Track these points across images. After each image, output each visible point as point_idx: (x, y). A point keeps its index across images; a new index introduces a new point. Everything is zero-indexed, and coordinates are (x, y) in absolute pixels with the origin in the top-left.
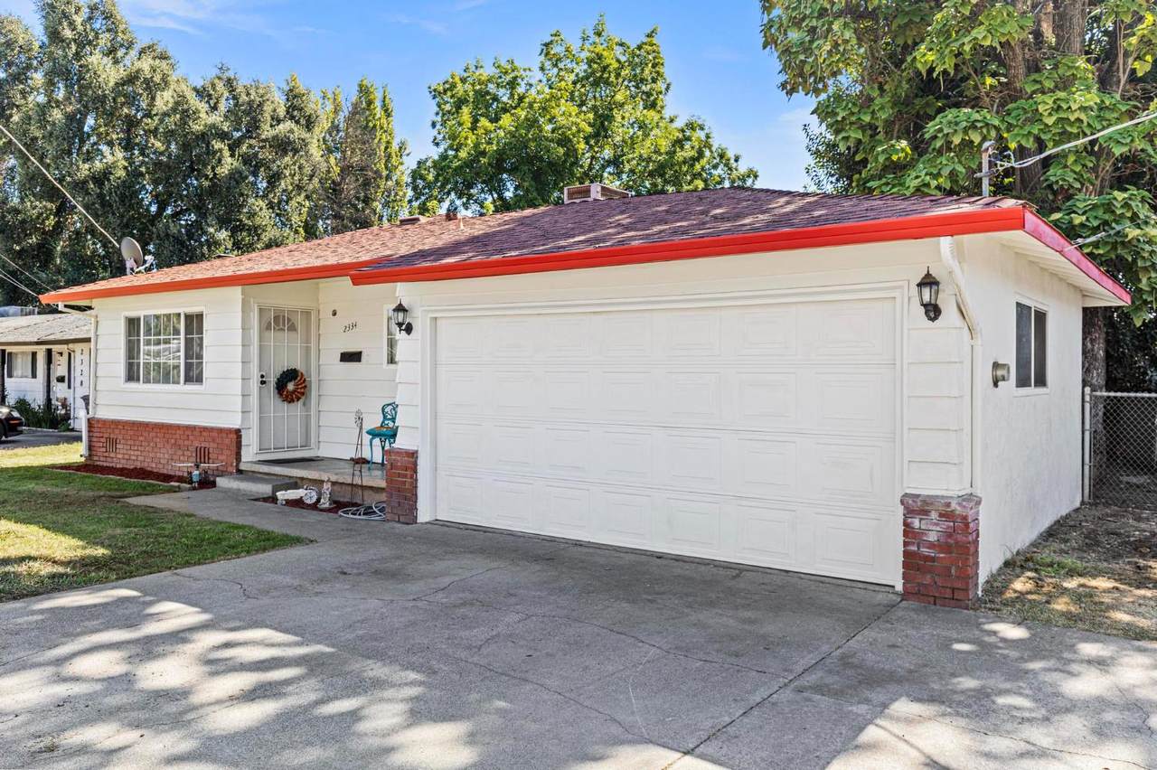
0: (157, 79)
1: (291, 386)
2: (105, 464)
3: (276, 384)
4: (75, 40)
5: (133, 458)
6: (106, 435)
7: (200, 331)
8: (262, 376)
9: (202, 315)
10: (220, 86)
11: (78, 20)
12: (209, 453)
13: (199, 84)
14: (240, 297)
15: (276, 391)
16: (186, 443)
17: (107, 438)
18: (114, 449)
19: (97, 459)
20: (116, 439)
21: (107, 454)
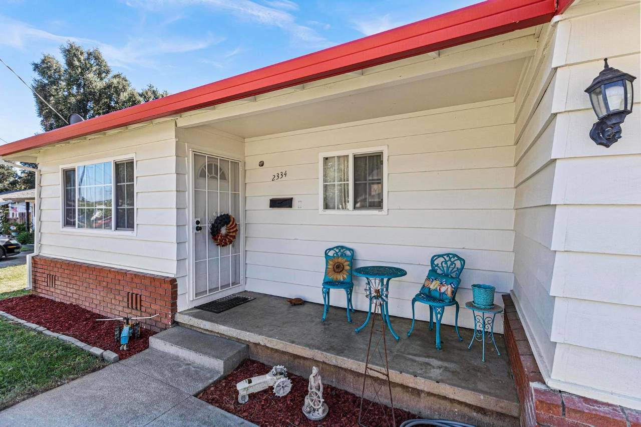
0: (121, 87)
1: (223, 231)
2: (47, 297)
3: (211, 229)
4: (80, 67)
5: (69, 294)
6: (47, 272)
7: (131, 178)
8: (198, 222)
9: (132, 163)
10: (149, 93)
11: (82, 58)
12: (141, 300)
13: (141, 92)
14: (174, 141)
15: (211, 236)
16: (118, 287)
17: (48, 275)
18: (53, 285)
20: (55, 276)
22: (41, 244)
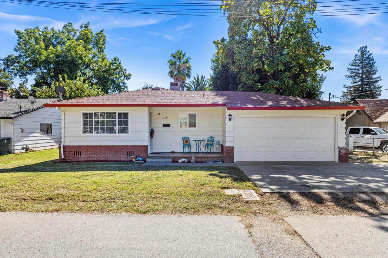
2: (74, 160)
5: (92, 157)
9: (127, 113)
12: (134, 153)
14: (147, 109)
16: (122, 151)
17: (74, 152)
18: (80, 155)
19: (68, 159)
20: (81, 152)
21: (75, 157)
22: (64, 141)
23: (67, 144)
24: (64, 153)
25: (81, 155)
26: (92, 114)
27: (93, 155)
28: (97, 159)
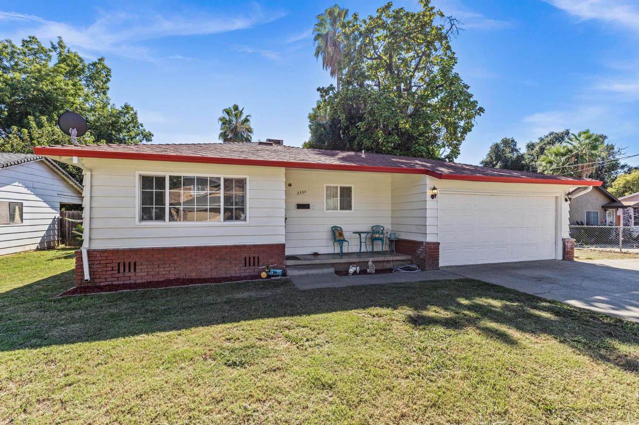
2: (116, 283)
5: (163, 272)
6: (117, 261)
12: (258, 260)
14: (284, 173)
16: (234, 256)
17: (119, 264)
18: (132, 270)
19: (101, 280)
20: (135, 263)
21: (121, 275)
22: (90, 239)
23: (97, 245)
24: (90, 268)
25: (135, 271)
26: (163, 178)
27: (166, 269)
28: (177, 276)
